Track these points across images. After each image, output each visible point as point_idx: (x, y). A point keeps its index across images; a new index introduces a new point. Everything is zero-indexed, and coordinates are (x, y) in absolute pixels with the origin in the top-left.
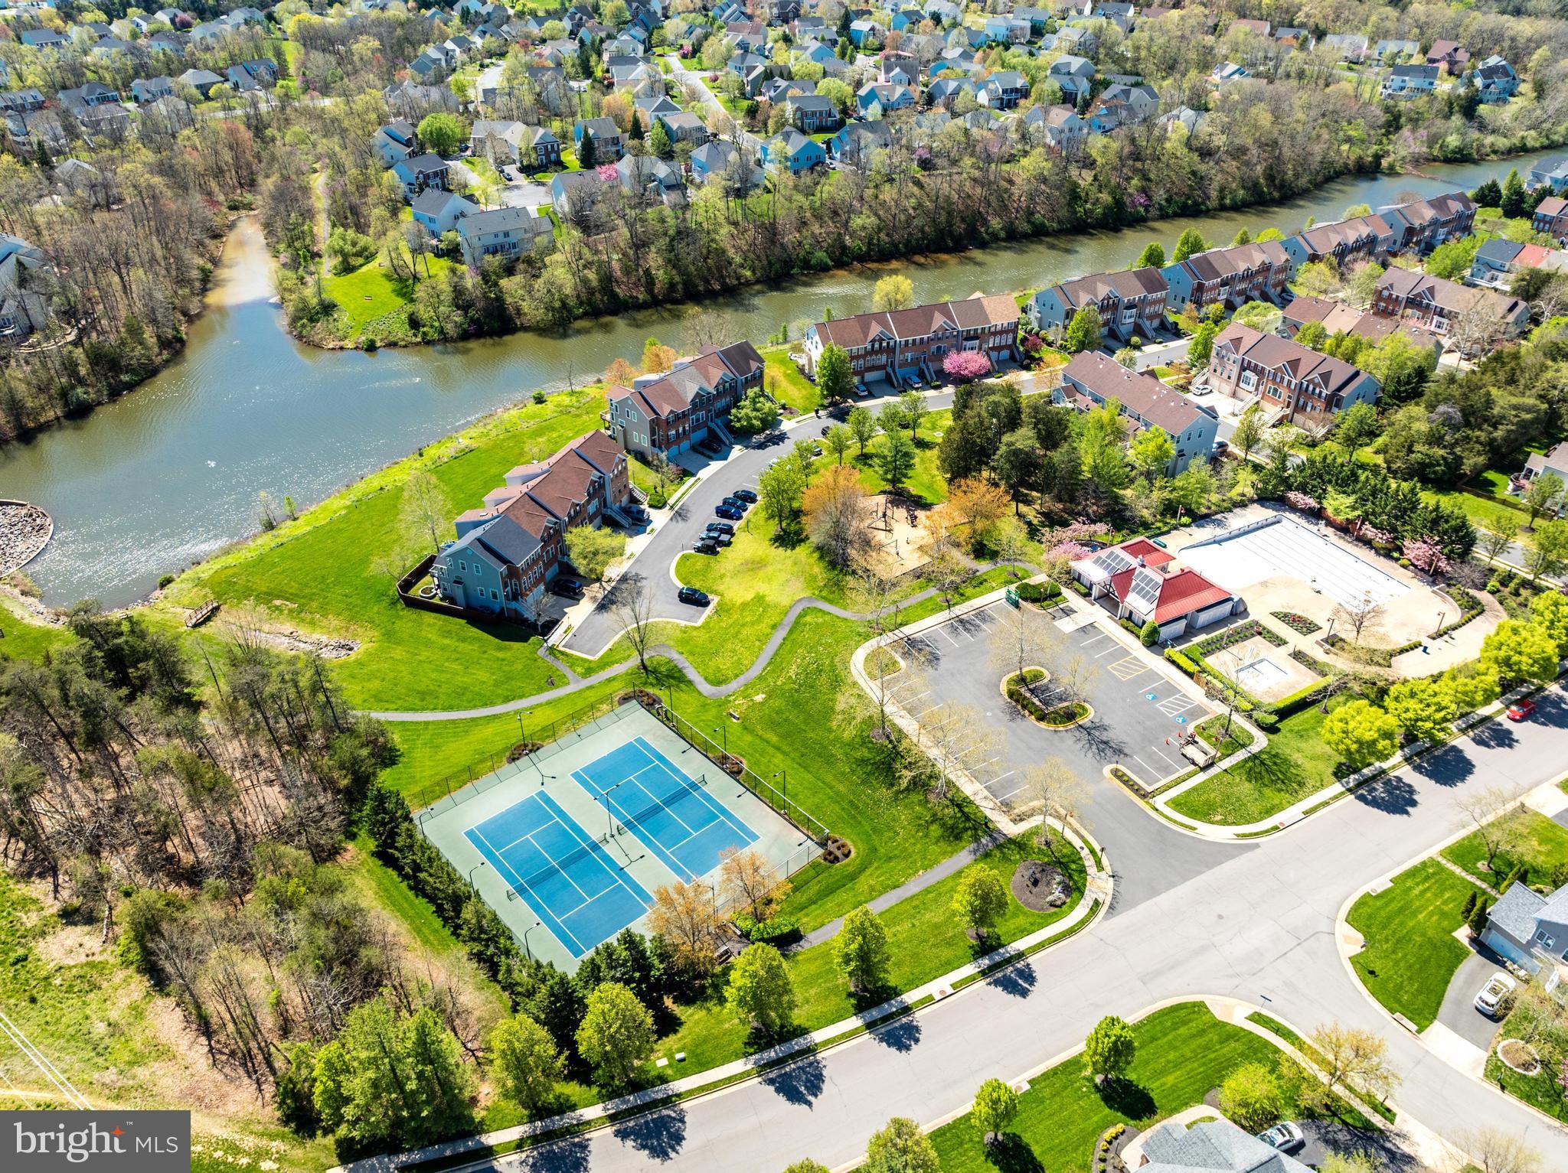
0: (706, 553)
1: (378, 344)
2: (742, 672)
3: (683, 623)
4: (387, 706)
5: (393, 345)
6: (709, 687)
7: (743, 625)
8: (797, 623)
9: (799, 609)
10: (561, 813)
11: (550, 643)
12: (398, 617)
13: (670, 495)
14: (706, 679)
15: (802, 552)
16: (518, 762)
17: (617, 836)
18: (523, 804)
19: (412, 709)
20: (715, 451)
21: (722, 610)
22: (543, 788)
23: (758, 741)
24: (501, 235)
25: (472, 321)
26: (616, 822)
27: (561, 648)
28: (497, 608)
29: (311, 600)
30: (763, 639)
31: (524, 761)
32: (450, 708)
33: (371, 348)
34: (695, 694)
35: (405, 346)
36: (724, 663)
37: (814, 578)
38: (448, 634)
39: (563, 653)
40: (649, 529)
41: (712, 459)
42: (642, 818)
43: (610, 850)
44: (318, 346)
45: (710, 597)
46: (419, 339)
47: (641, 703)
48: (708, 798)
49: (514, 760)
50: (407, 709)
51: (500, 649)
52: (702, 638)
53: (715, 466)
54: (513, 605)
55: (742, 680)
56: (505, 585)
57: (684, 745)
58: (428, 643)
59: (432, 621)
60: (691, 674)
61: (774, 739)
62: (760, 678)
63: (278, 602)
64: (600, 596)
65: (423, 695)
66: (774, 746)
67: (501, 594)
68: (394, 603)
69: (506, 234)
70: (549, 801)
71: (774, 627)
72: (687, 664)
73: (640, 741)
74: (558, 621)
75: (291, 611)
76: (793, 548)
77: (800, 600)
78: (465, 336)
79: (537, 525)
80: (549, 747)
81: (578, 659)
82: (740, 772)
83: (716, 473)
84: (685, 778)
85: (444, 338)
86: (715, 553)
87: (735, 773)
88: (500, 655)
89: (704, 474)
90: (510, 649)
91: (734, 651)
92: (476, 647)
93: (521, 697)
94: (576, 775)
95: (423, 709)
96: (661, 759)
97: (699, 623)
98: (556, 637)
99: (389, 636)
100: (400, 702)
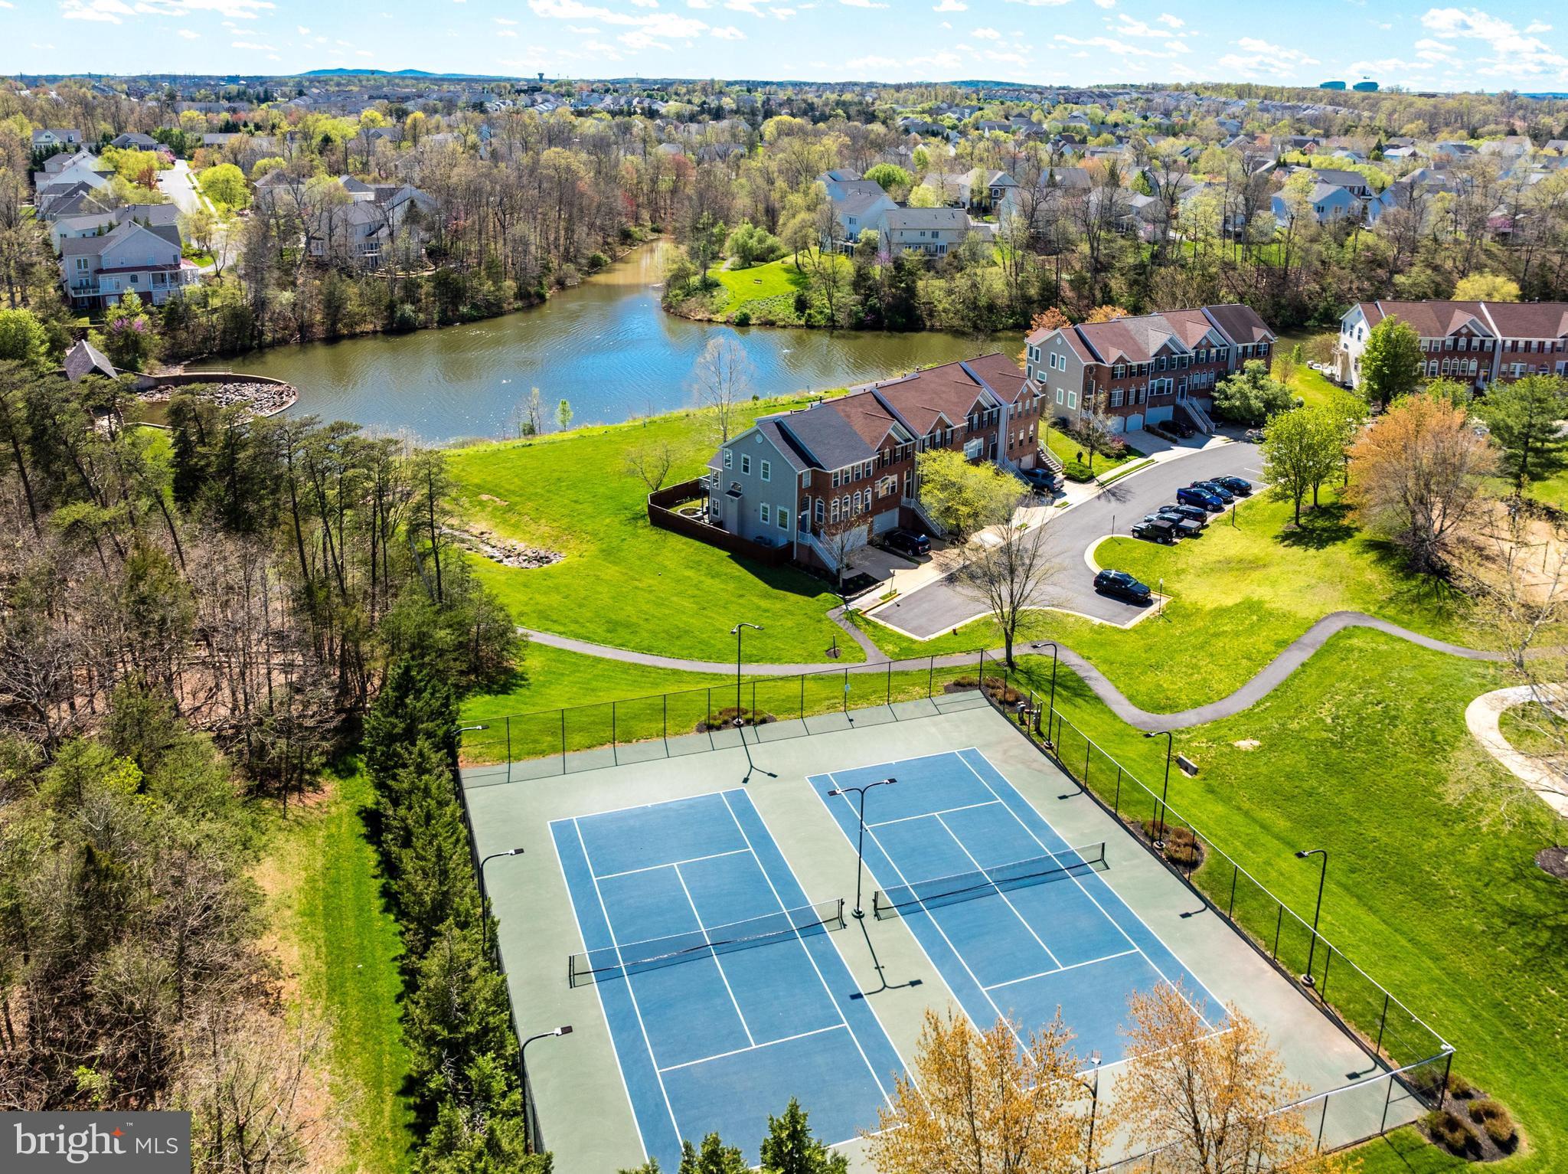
0: (1153, 539)
1: (753, 321)
2: (1209, 700)
3: (1097, 621)
4: (549, 624)
5: (770, 324)
6: (1135, 711)
7: (1216, 635)
8: (1329, 648)
9: (1337, 625)
10: (763, 840)
11: (854, 605)
12: (635, 536)
13: (1101, 472)
14: (1131, 698)
15: (1341, 552)
16: (715, 734)
17: (869, 919)
18: (692, 805)
19: (588, 638)
20: (1183, 436)
21: (1172, 614)
22: (744, 787)
23: (1239, 818)
24: (929, 234)
25: (872, 310)
26: (872, 884)
27: (868, 616)
28: (782, 542)
29: (529, 499)
30: (1258, 661)
31: (730, 734)
32: (648, 650)
33: (743, 323)
34: (1105, 717)
35: (784, 327)
36: (1171, 683)
37: (1369, 588)
38: (696, 565)
39: (868, 622)
40: (1058, 502)
41: (1176, 443)
42: (941, 897)
43: (845, 944)
44: (685, 317)
45: (1153, 596)
46: (802, 322)
47: (990, 698)
48: (1109, 900)
49: (710, 728)
50: (577, 636)
51: (766, 596)
52: (1132, 647)
53: (1179, 452)
54: (809, 539)
55: (1208, 711)
56: (803, 506)
57: (1066, 785)
58: (661, 571)
59: (680, 546)
60: (1102, 686)
61: (1282, 824)
62: (1248, 715)
63: (484, 497)
64: (956, 566)
65: (613, 626)
66: (1278, 837)
67: (793, 517)
68: (636, 518)
69: (935, 235)
70: (747, 812)
71: (1282, 644)
72: (1095, 674)
73: (971, 755)
74: (875, 581)
75: (495, 509)
76: (1323, 547)
77: (1338, 614)
78: (859, 326)
79: (878, 431)
80: (785, 725)
81: (892, 634)
82: (1193, 865)
83: (1182, 459)
84: (1056, 843)
85: (832, 326)
86: (1168, 542)
87: (1182, 864)
88: (764, 604)
89: (1160, 457)
90: (784, 599)
91: (1195, 667)
92: (731, 586)
93: (773, 661)
94: (819, 781)
95: (605, 642)
96: (1010, 796)
97: (1129, 625)
98: (864, 601)
99: (609, 554)
100: (573, 627)
